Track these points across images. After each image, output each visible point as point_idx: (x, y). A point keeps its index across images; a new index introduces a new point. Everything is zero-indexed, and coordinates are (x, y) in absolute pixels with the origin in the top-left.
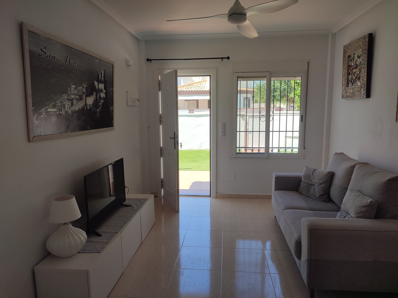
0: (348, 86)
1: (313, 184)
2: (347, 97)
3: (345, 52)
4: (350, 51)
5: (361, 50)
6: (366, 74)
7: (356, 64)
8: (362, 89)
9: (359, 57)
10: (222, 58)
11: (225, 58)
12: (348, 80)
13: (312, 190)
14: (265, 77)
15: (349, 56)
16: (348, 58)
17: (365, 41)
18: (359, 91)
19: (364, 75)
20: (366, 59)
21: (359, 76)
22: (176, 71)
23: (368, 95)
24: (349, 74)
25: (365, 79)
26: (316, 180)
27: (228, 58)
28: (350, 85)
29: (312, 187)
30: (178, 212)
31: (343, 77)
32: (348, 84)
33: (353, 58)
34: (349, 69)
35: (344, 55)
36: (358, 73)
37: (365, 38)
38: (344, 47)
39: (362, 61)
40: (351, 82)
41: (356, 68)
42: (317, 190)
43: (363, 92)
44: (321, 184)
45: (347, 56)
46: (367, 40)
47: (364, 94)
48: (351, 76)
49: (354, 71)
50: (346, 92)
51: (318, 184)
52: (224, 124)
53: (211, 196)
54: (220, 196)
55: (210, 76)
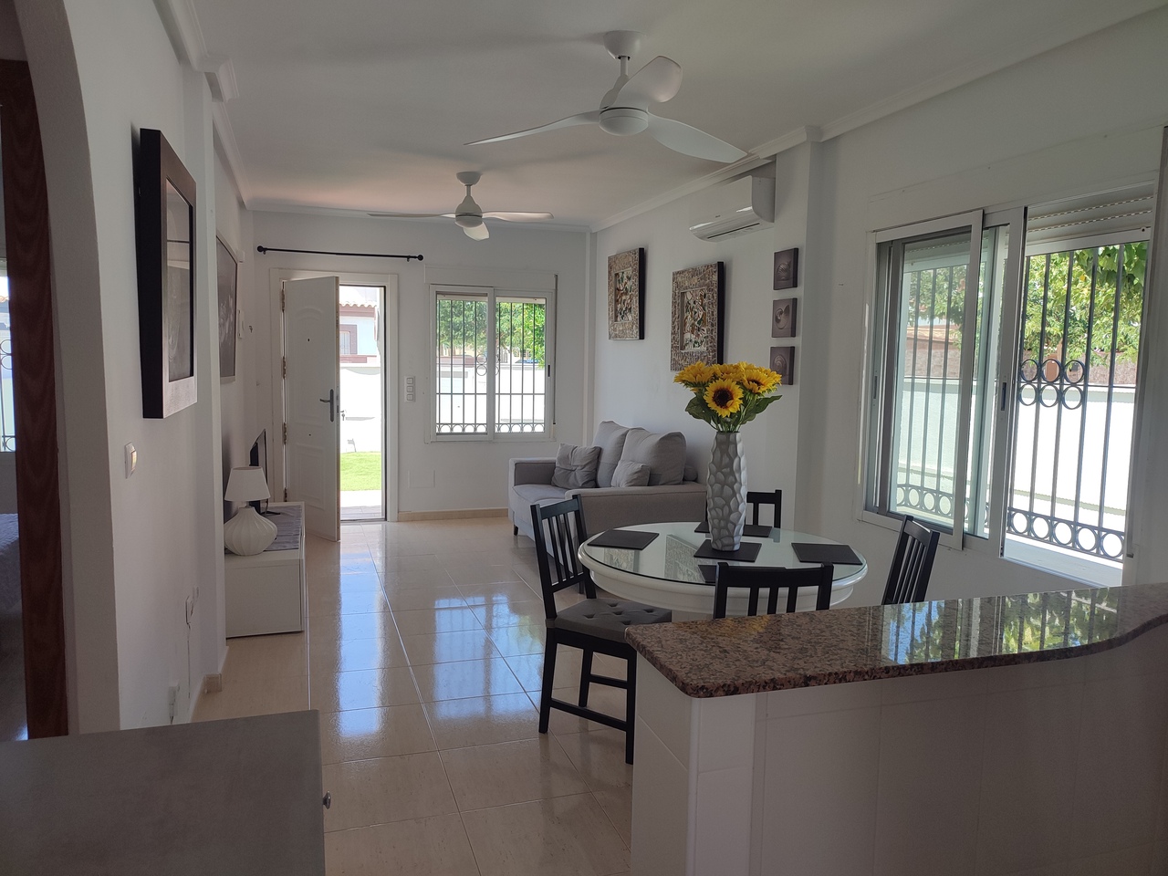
0: (616, 321)
1: (573, 468)
2: (616, 336)
3: (610, 267)
4: (617, 267)
5: (631, 269)
6: (638, 305)
7: (626, 289)
8: (634, 326)
9: (629, 278)
10: (408, 257)
11: (415, 257)
12: (616, 310)
13: (572, 479)
14: (486, 295)
15: (617, 275)
16: (615, 278)
17: (635, 257)
18: (630, 329)
19: (635, 305)
20: (637, 283)
21: (629, 307)
22: (337, 275)
23: (642, 336)
24: (617, 301)
25: (638, 312)
26: (577, 461)
27: (421, 258)
28: (618, 319)
29: (572, 474)
30: (338, 539)
31: (609, 305)
32: (616, 317)
33: (622, 278)
34: (617, 294)
35: (609, 271)
36: (629, 301)
37: (635, 254)
38: (610, 258)
39: (633, 284)
40: (621, 314)
41: (626, 294)
42: (580, 475)
43: (636, 330)
44: (585, 466)
45: (613, 275)
46: (637, 255)
47: (636, 333)
48: (619, 305)
49: (624, 298)
50: (615, 330)
51: (580, 468)
52: (414, 379)
53: (386, 519)
54: (406, 518)
55: (385, 287)
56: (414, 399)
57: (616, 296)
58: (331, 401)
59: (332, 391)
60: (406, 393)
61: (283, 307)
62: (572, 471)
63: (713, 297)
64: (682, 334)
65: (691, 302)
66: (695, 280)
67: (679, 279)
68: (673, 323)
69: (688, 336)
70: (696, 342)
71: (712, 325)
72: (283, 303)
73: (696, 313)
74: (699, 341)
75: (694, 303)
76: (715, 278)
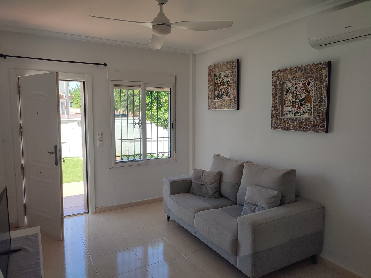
0: (214, 100)
1: (204, 184)
2: (215, 108)
3: (210, 72)
4: (216, 71)
5: (229, 71)
6: (235, 91)
7: (223, 82)
8: (232, 103)
9: (226, 77)
10: (98, 64)
11: (102, 64)
12: (214, 94)
13: (204, 190)
14: (140, 86)
15: (215, 75)
16: (214, 77)
17: (234, 65)
18: (229, 104)
19: (233, 90)
20: (235, 79)
21: (227, 92)
22: (57, 74)
23: (238, 108)
24: (215, 89)
25: (235, 95)
26: (207, 180)
27: (105, 65)
28: (216, 99)
29: (204, 187)
30: (63, 239)
31: (209, 91)
32: (215, 98)
33: (220, 77)
34: (216, 86)
35: (209, 74)
36: (226, 89)
37: (234, 63)
38: (209, 67)
39: (230, 79)
40: (218, 96)
41: (223, 85)
42: (210, 189)
43: (233, 105)
44: (213, 183)
45: (212, 75)
46: (235, 64)
47: (234, 106)
48: (217, 91)
49: (221, 87)
50: (214, 104)
51: (209, 184)
52: (102, 133)
53: (88, 212)
54: (100, 211)
55: (84, 82)
56: (102, 145)
57: (214, 86)
58: (56, 153)
59: (56, 147)
60: (98, 142)
61: (19, 92)
62: (203, 185)
63: (322, 84)
64: (283, 107)
65: (293, 89)
66: (300, 74)
67: (281, 74)
68: (274, 100)
69: (287, 109)
70: (297, 112)
71: (321, 102)
72: (19, 90)
73: (297, 95)
74: (302, 111)
75: (296, 88)
76: (325, 71)
